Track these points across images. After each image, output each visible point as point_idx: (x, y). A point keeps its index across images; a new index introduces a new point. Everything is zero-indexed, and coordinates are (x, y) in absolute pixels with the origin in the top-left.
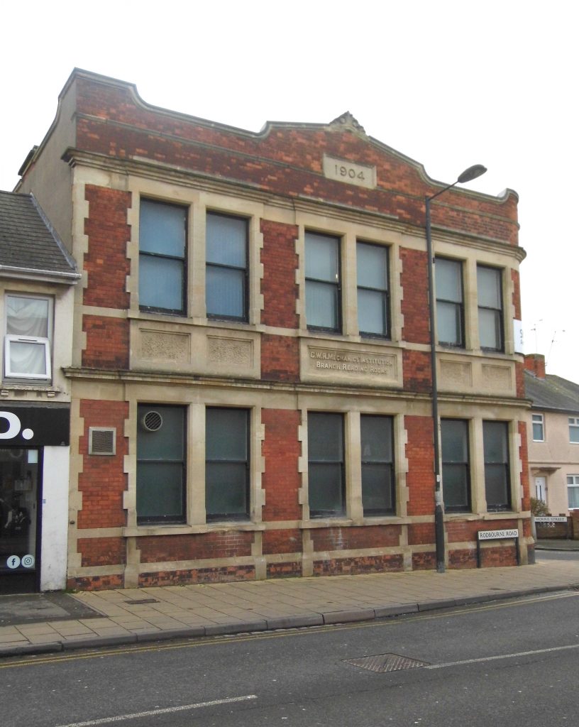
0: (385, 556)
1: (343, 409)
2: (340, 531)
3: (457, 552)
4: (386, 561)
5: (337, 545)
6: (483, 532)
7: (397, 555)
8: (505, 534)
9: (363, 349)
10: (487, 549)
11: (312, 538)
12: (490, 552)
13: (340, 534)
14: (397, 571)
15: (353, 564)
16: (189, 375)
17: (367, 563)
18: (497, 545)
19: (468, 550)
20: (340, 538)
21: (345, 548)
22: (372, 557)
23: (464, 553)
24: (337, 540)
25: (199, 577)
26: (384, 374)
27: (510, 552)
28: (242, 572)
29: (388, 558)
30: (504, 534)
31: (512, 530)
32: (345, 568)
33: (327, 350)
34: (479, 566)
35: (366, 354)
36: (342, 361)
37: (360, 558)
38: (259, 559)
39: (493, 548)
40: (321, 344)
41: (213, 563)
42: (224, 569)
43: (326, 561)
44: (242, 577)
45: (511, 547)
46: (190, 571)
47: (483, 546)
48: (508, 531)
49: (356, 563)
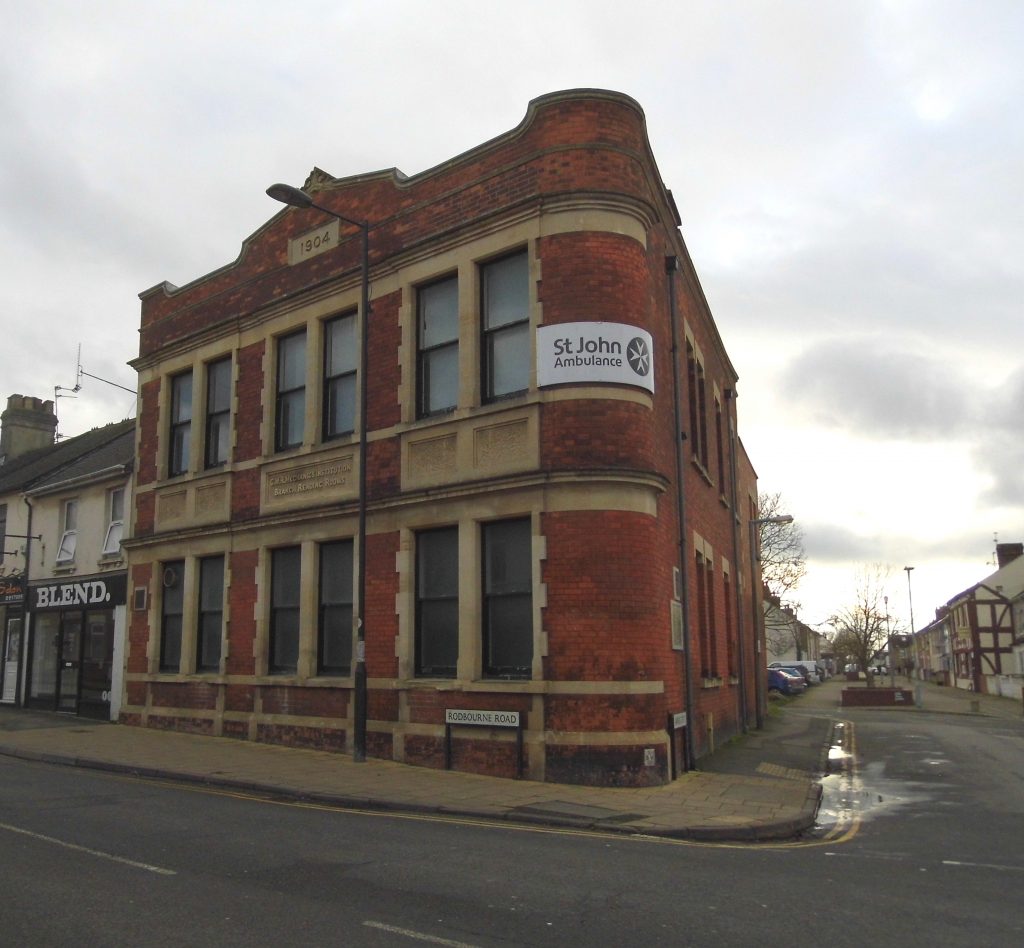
0: (325, 729)
1: (296, 540)
2: (286, 691)
3: (417, 738)
4: (326, 736)
5: (284, 708)
6: (453, 711)
7: (338, 730)
8: (493, 719)
9: (317, 460)
10: (466, 742)
11: (262, 697)
12: (469, 747)
13: (286, 695)
14: (336, 752)
15: (292, 734)
16: (173, 531)
17: (307, 735)
18: (485, 736)
19: (434, 738)
20: (286, 700)
21: (290, 713)
22: (311, 728)
23: (428, 741)
24: (283, 703)
25: (179, 725)
26: (341, 484)
27: (508, 752)
28: (205, 726)
29: (328, 732)
30: (491, 717)
31: (506, 714)
32: (285, 738)
33: (283, 472)
34: (449, 766)
35: (322, 464)
36: (298, 481)
37: (299, 727)
38: (218, 715)
39: (475, 741)
40: (280, 467)
41: (187, 713)
42: (194, 720)
43: (268, 726)
44: (205, 731)
45: (509, 743)
46: (174, 718)
47: (456, 735)
48: (500, 713)
49: (296, 733)
